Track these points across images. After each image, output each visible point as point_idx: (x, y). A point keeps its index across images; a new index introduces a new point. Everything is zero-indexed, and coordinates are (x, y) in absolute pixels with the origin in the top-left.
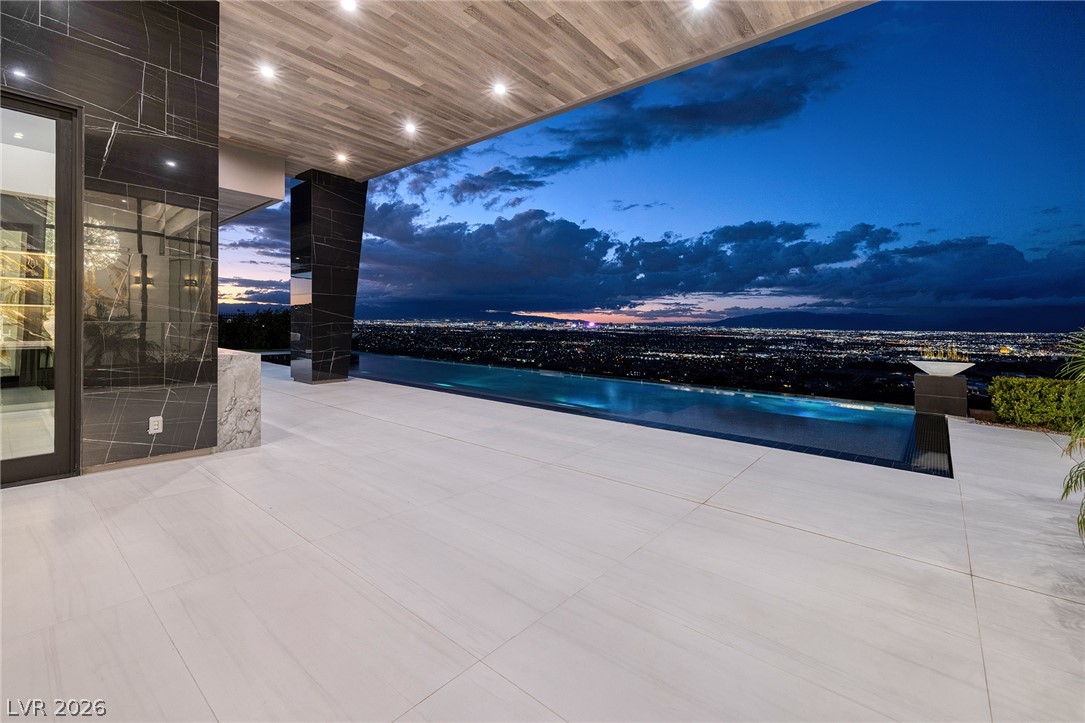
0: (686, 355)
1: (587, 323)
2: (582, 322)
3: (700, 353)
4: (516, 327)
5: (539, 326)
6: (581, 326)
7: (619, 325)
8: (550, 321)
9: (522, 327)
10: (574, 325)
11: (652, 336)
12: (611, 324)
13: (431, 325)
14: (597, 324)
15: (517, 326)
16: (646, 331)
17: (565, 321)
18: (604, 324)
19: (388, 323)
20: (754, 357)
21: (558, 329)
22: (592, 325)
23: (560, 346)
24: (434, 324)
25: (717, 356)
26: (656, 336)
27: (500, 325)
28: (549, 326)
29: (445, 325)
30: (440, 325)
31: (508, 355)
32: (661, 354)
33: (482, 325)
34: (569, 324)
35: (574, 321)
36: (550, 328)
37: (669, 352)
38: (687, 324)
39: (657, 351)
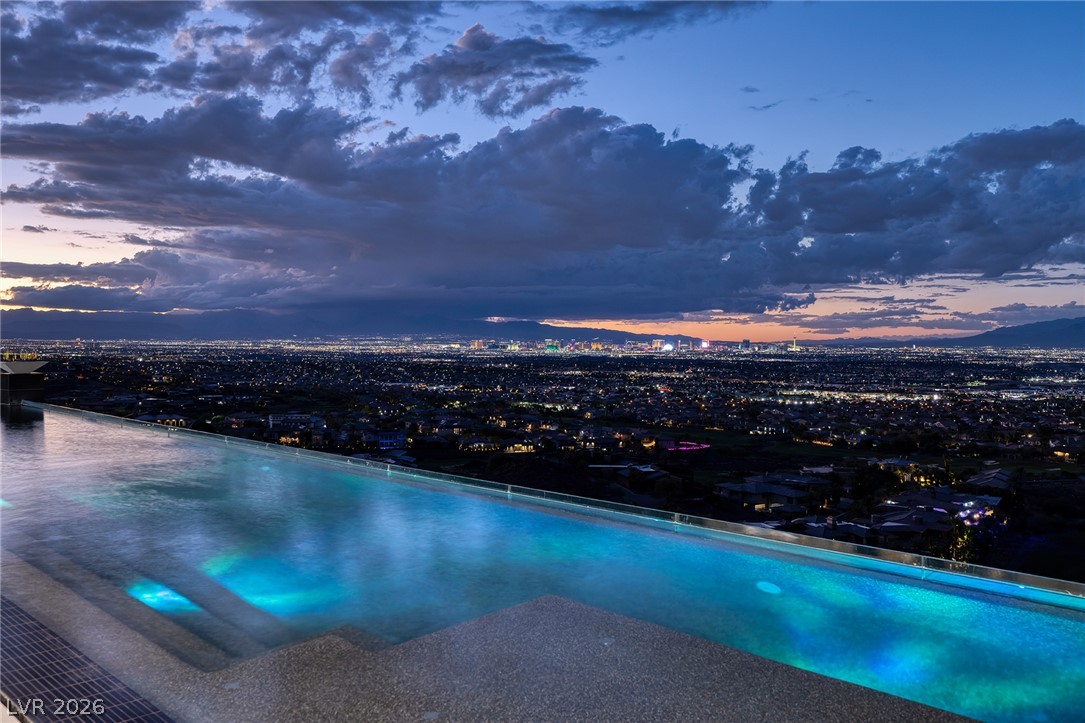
0: (867, 396)
1: (697, 341)
2: (686, 339)
4: (548, 351)
5: (596, 349)
6: (683, 348)
7: (766, 345)
8: (619, 338)
9: (561, 351)
10: (668, 347)
12: (746, 344)
13: (375, 350)
14: (714, 343)
15: (548, 348)
17: (649, 338)
18: (731, 344)
19: (290, 346)
20: (997, 397)
21: (633, 353)
22: (705, 345)
24: (381, 346)
25: (926, 397)
27: (514, 348)
28: (615, 348)
29: (402, 349)
30: (393, 349)
31: (530, 398)
32: (817, 394)
33: (476, 348)
34: (657, 344)
35: (667, 339)
36: (617, 351)
37: (832, 389)
38: (910, 343)
39: (810, 388)
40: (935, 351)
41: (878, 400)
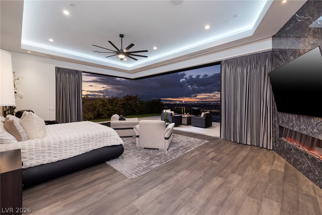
1: (182, 101)
2: (181, 101)
3: (217, 110)
5: (168, 102)
6: (180, 102)
7: (192, 102)
8: (171, 101)
10: (178, 102)
11: (201, 105)
12: (189, 102)
14: (185, 102)
16: (200, 103)
17: (176, 101)
18: (187, 102)
21: (173, 103)
22: (183, 102)
23: (174, 108)
26: (203, 105)
28: (171, 102)
32: (205, 110)
35: (178, 101)
37: (207, 110)
38: (212, 101)
39: (203, 109)
40: (216, 103)
41: (215, 111)
